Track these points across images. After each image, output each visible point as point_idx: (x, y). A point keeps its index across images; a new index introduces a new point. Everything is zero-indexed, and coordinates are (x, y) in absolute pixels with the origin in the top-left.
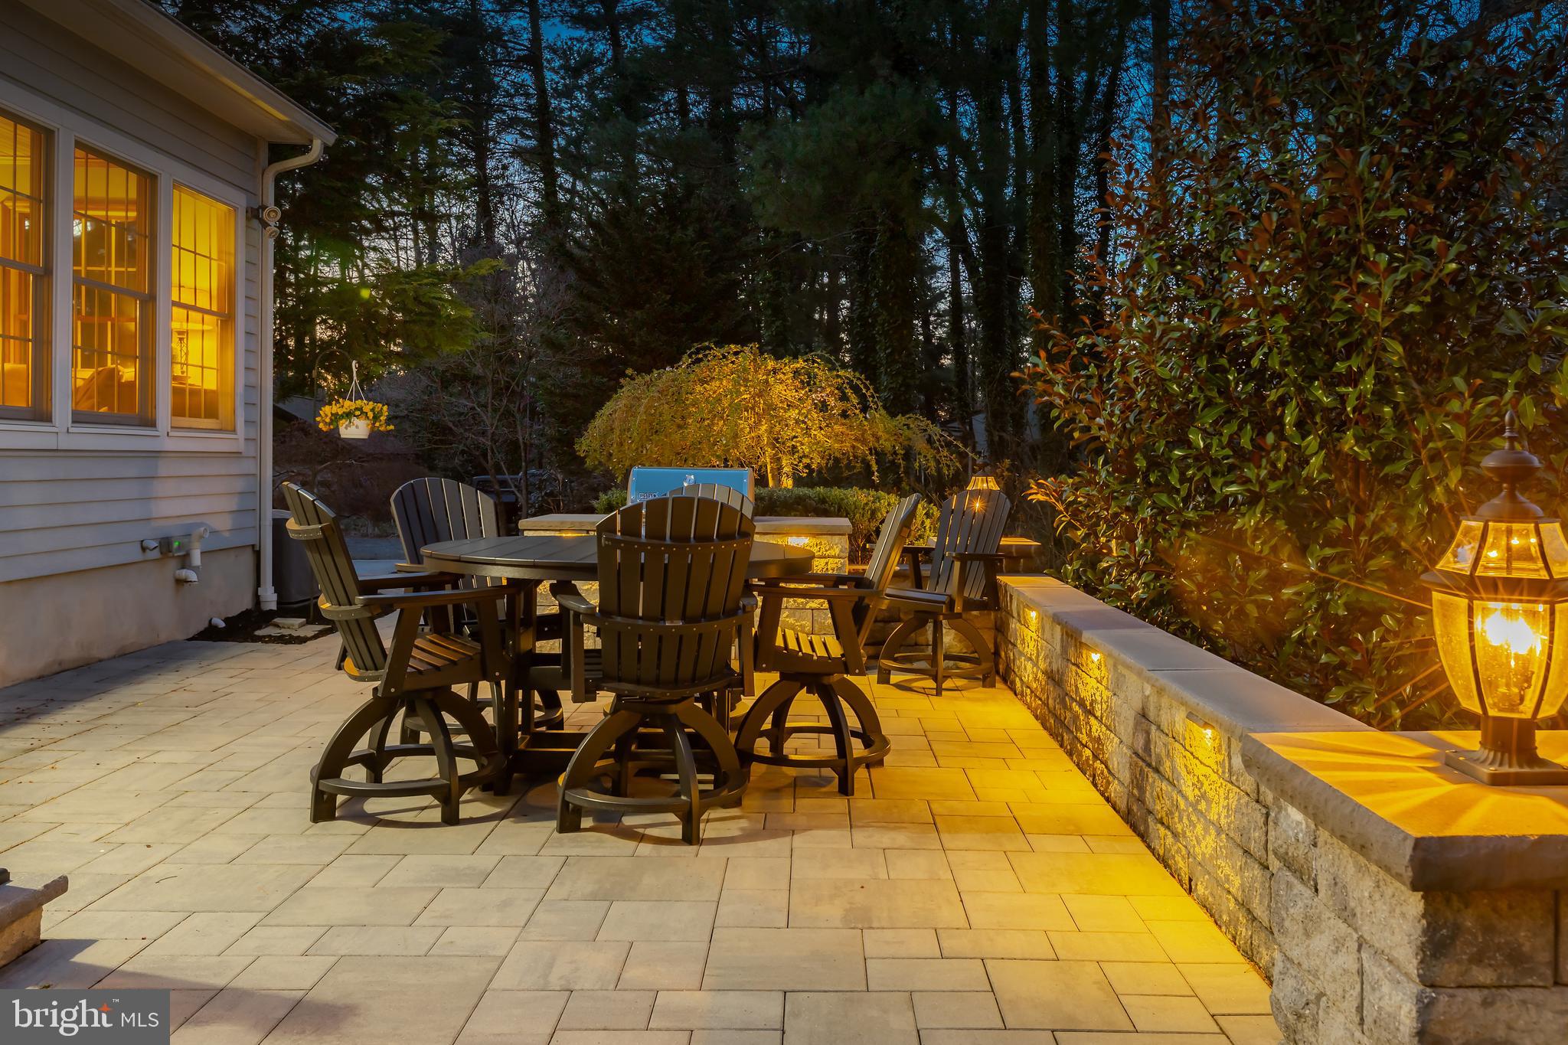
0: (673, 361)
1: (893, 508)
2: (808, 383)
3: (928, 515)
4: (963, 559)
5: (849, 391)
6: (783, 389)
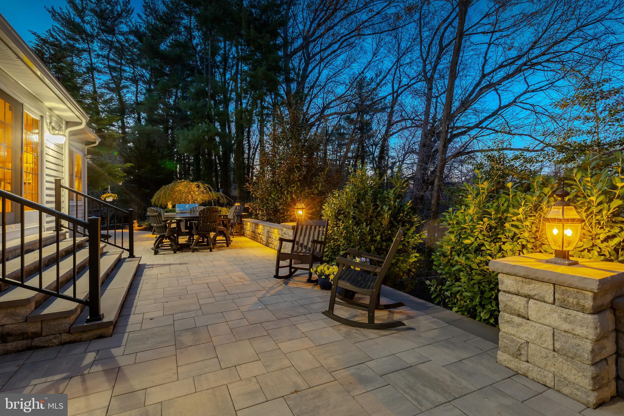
2: (198, 187)
5: (207, 188)
6: (194, 188)
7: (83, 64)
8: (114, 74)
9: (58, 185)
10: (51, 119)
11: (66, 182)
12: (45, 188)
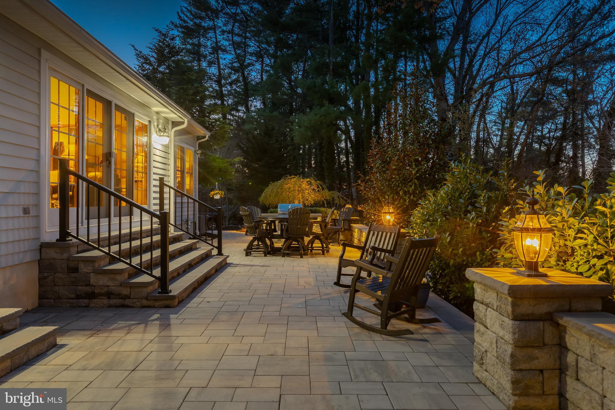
0: (280, 179)
1: (330, 211)
2: (310, 184)
3: (337, 213)
4: (344, 220)
5: (320, 186)
6: (305, 185)
7: (209, 43)
8: (238, 52)
9: (162, 184)
10: (158, 122)
11: (171, 181)
12: (152, 186)
